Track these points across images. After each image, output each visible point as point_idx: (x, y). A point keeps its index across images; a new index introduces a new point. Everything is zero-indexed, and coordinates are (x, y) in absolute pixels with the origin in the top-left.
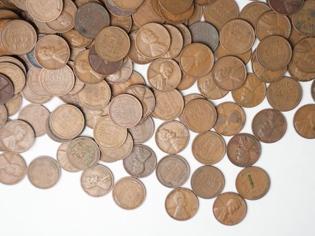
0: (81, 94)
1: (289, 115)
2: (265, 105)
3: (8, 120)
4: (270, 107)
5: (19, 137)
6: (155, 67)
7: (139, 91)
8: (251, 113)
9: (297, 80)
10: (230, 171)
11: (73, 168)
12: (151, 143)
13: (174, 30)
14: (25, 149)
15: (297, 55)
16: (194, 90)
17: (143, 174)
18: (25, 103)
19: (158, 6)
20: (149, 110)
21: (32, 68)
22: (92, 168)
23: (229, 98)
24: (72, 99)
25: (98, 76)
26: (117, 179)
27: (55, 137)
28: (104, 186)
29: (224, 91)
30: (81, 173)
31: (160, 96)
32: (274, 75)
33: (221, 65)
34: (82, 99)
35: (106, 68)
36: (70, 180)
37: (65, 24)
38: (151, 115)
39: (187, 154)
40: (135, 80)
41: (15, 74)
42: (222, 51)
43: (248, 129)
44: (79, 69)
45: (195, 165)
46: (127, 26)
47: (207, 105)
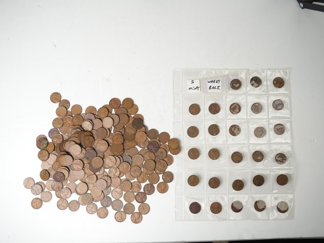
0: (87, 179)
1: (155, 186)
2: (147, 182)
3: (63, 188)
4: (149, 183)
5: (66, 194)
6: (111, 170)
7: (106, 178)
8: (143, 185)
9: (158, 174)
10: (136, 205)
11: (84, 204)
12: (110, 195)
13: (117, 158)
14: (68, 198)
15: (157, 166)
16: (124, 177)
17: (107, 206)
18: (69, 182)
19: (112, 151)
20: (109, 184)
21: (71, 170)
22: (90, 204)
23: (136, 180)
24: (84, 181)
25: (92, 173)
26: (98, 208)
27: (78, 193)
28: (94, 210)
29: (134, 178)
30: (86, 206)
31: (113, 179)
32: (149, 172)
33: (133, 169)
34: (87, 180)
35: (95, 170)
36: (83, 208)
37: (82, 156)
38: (110, 186)
39: (122, 199)
40: (105, 174)
41: (66, 172)
42: (133, 164)
43: (142, 190)
44: (86, 170)
45: (125, 203)
46: (102, 157)
47: (129, 182)
